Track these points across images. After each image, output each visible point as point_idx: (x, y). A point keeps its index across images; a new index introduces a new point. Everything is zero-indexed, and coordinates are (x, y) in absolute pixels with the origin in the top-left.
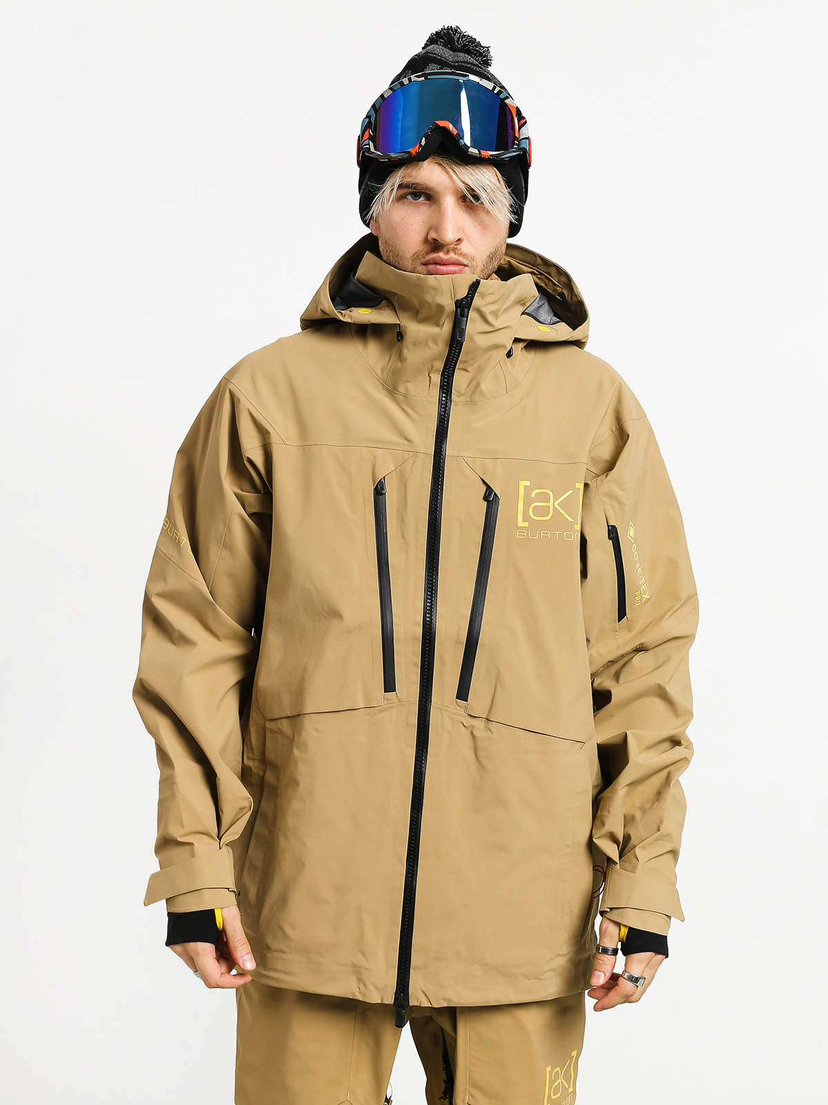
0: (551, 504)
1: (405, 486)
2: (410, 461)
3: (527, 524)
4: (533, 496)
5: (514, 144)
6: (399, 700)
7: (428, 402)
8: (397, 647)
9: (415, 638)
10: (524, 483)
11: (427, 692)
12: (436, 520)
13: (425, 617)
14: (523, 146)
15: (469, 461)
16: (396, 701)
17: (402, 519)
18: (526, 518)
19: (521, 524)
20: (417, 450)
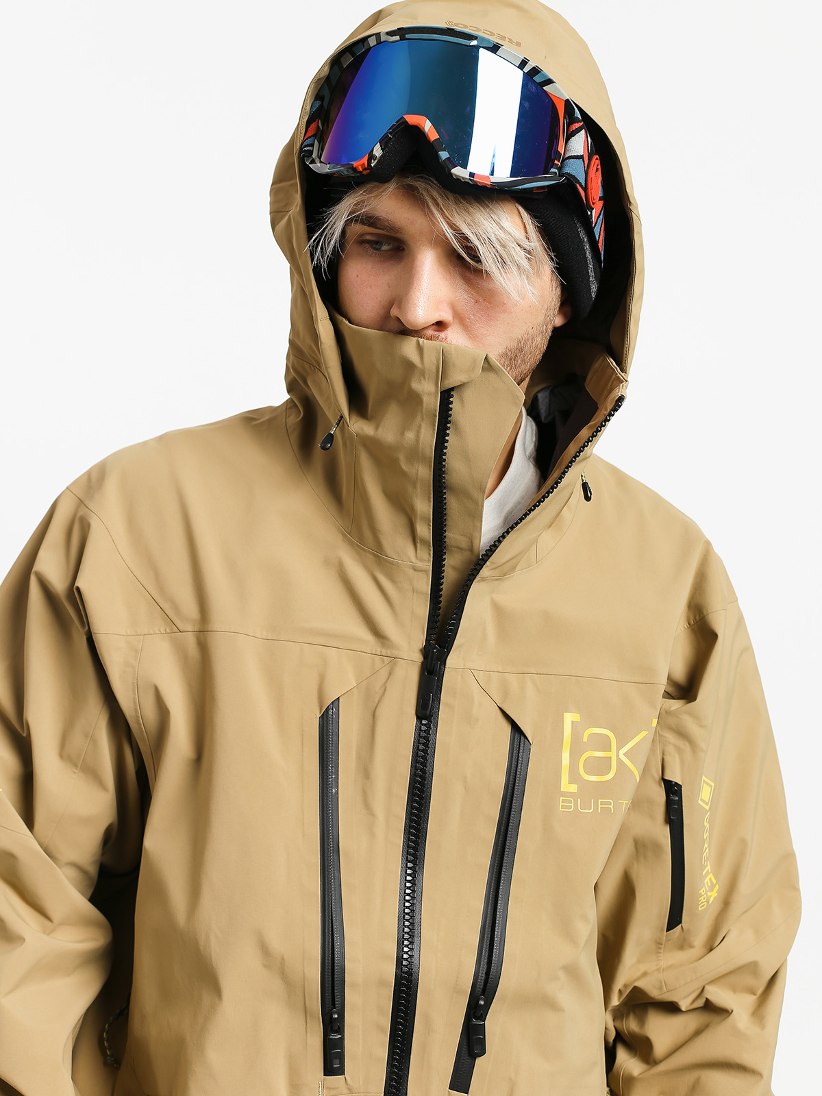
0: (613, 754)
1: (374, 715)
2: (384, 673)
3: (573, 788)
4: (585, 739)
5: (553, 165)
6: (350, 1090)
7: (415, 569)
8: (352, 998)
9: (382, 983)
10: (569, 718)
11: (400, 1077)
12: (423, 777)
13: (400, 945)
14: (567, 170)
15: (481, 677)
16: (345, 1091)
17: (366, 772)
18: (574, 777)
19: (567, 786)
20: (396, 653)
